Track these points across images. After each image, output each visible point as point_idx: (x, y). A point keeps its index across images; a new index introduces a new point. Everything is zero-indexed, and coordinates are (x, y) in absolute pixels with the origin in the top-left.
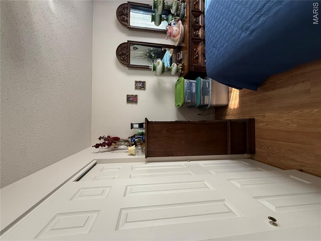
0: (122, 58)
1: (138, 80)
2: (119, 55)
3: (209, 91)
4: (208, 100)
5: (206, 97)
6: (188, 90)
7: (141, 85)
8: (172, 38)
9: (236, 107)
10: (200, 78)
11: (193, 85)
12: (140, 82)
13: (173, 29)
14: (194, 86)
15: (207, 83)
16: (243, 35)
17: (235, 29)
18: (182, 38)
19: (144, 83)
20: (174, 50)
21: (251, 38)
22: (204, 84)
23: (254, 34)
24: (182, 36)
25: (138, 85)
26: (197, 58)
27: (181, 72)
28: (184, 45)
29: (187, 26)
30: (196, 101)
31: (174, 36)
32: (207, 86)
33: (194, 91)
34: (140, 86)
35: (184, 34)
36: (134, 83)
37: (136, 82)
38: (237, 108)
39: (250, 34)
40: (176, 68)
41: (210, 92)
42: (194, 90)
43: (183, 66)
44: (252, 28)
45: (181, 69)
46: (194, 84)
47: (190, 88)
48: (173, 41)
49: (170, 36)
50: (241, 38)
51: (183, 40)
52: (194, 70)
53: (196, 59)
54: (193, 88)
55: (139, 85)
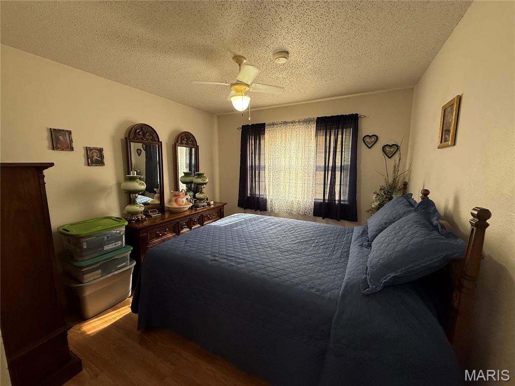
0: (138, 130)
1: (105, 153)
2: (142, 128)
3: (112, 272)
4: (92, 278)
5: (100, 271)
6: (108, 237)
7: (95, 158)
8: (174, 198)
9: (89, 333)
10: (132, 249)
11: (117, 243)
12: (102, 157)
13: (183, 198)
14: (116, 245)
15: (125, 264)
16: (209, 256)
17: (209, 249)
18: (176, 210)
19: (100, 162)
20: (159, 204)
21: (210, 262)
22: (123, 260)
23: (214, 262)
24: (178, 210)
25: (96, 152)
26: (158, 236)
27: (133, 220)
28: (167, 216)
29: (188, 213)
30: (87, 258)
31: (176, 201)
32: (119, 266)
33: (106, 248)
34: (93, 157)
35: (181, 212)
36: (99, 146)
37: (101, 150)
38: (88, 335)
39: (212, 260)
40: (138, 211)
41: (110, 275)
42: (108, 248)
43: (143, 220)
44: (217, 258)
45: (138, 219)
46: (119, 243)
47: (111, 240)
48: (170, 201)
49: (175, 196)
50: (206, 256)
51: (172, 212)
52: (142, 236)
53: (156, 234)
54: (112, 244)
55: (95, 155)
